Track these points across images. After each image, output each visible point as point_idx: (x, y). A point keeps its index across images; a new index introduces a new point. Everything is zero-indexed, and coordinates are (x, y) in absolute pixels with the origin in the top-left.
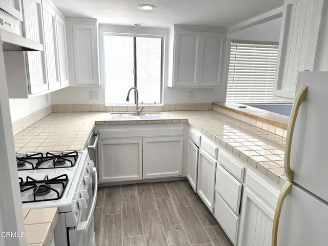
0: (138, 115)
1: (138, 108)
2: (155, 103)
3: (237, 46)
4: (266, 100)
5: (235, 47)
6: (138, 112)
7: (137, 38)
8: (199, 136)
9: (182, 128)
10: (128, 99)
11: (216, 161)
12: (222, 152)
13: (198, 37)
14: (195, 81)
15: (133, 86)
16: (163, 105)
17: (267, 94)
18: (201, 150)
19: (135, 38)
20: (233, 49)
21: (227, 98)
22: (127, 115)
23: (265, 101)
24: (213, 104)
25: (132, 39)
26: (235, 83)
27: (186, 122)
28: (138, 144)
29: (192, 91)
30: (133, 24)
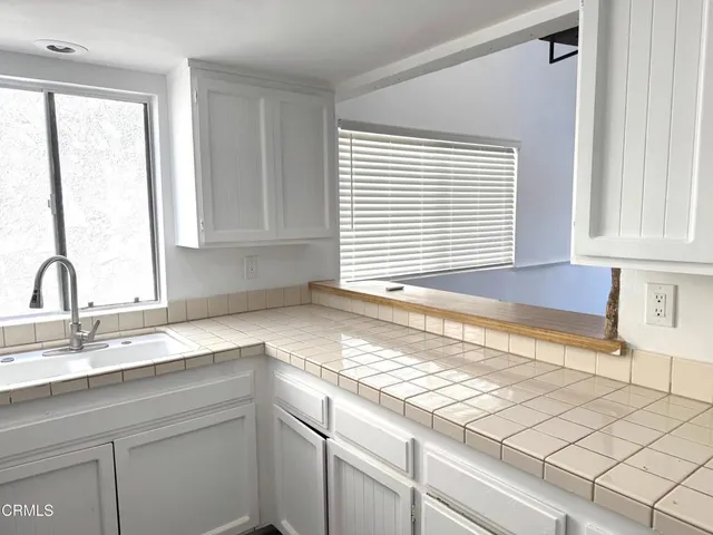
0: (80, 349)
1: (77, 326)
2: (137, 301)
3: (351, 137)
4: (422, 266)
5: (348, 141)
6: (81, 340)
7: (58, 98)
8: (323, 398)
9: (248, 374)
10: (36, 301)
11: (410, 484)
12: (432, 449)
13: (262, 101)
14: (267, 227)
15: (52, 252)
16: (164, 303)
17: (424, 252)
18: (335, 442)
19: (50, 97)
20: (344, 145)
21: (342, 268)
22: (37, 357)
23: (421, 269)
24: (312, 286)
25: (41, 97)
26: (357, 230)
27: (260, 354)
28: (97, 461)
29: (252, 255)
30: (43, 47)
